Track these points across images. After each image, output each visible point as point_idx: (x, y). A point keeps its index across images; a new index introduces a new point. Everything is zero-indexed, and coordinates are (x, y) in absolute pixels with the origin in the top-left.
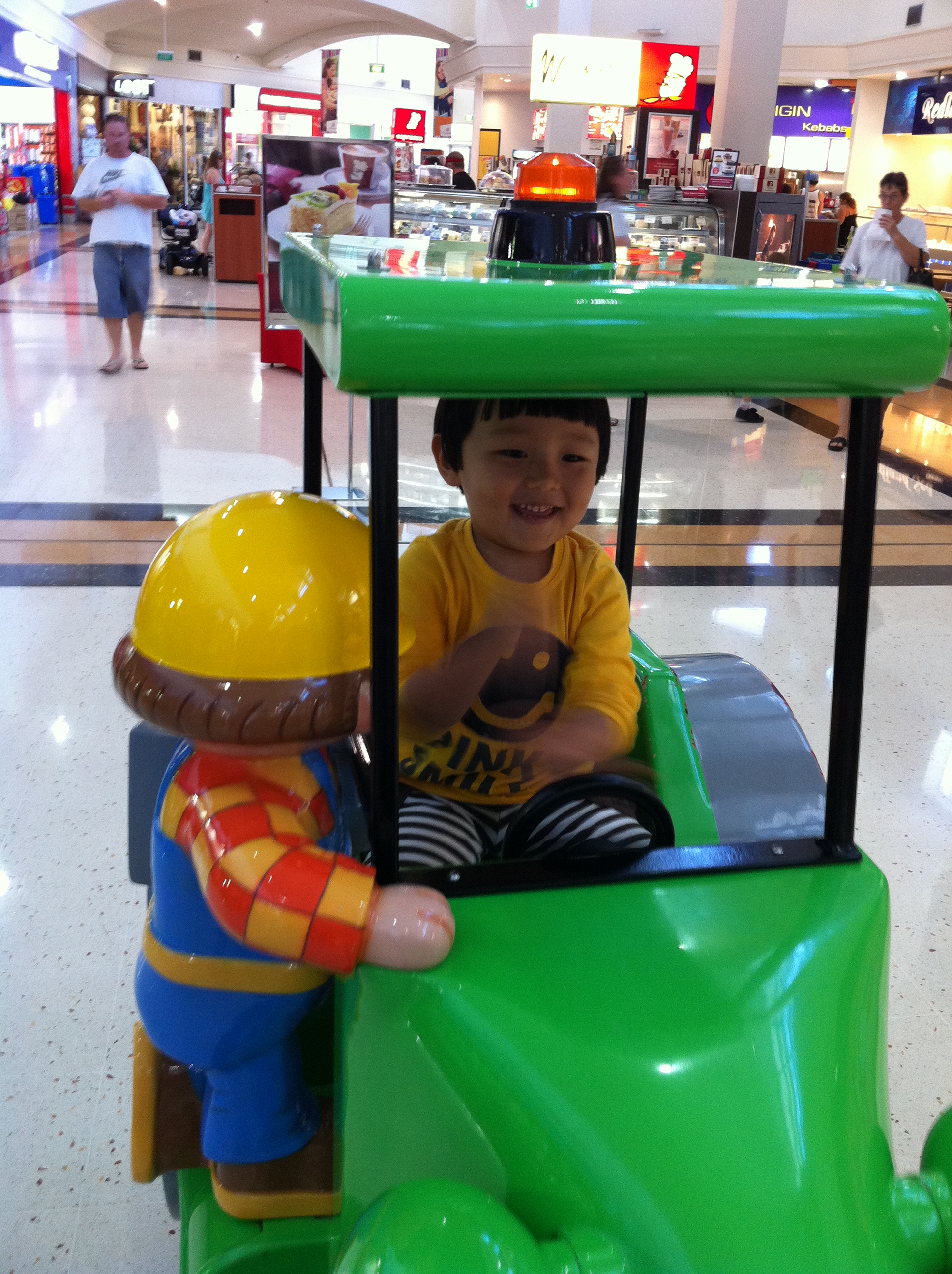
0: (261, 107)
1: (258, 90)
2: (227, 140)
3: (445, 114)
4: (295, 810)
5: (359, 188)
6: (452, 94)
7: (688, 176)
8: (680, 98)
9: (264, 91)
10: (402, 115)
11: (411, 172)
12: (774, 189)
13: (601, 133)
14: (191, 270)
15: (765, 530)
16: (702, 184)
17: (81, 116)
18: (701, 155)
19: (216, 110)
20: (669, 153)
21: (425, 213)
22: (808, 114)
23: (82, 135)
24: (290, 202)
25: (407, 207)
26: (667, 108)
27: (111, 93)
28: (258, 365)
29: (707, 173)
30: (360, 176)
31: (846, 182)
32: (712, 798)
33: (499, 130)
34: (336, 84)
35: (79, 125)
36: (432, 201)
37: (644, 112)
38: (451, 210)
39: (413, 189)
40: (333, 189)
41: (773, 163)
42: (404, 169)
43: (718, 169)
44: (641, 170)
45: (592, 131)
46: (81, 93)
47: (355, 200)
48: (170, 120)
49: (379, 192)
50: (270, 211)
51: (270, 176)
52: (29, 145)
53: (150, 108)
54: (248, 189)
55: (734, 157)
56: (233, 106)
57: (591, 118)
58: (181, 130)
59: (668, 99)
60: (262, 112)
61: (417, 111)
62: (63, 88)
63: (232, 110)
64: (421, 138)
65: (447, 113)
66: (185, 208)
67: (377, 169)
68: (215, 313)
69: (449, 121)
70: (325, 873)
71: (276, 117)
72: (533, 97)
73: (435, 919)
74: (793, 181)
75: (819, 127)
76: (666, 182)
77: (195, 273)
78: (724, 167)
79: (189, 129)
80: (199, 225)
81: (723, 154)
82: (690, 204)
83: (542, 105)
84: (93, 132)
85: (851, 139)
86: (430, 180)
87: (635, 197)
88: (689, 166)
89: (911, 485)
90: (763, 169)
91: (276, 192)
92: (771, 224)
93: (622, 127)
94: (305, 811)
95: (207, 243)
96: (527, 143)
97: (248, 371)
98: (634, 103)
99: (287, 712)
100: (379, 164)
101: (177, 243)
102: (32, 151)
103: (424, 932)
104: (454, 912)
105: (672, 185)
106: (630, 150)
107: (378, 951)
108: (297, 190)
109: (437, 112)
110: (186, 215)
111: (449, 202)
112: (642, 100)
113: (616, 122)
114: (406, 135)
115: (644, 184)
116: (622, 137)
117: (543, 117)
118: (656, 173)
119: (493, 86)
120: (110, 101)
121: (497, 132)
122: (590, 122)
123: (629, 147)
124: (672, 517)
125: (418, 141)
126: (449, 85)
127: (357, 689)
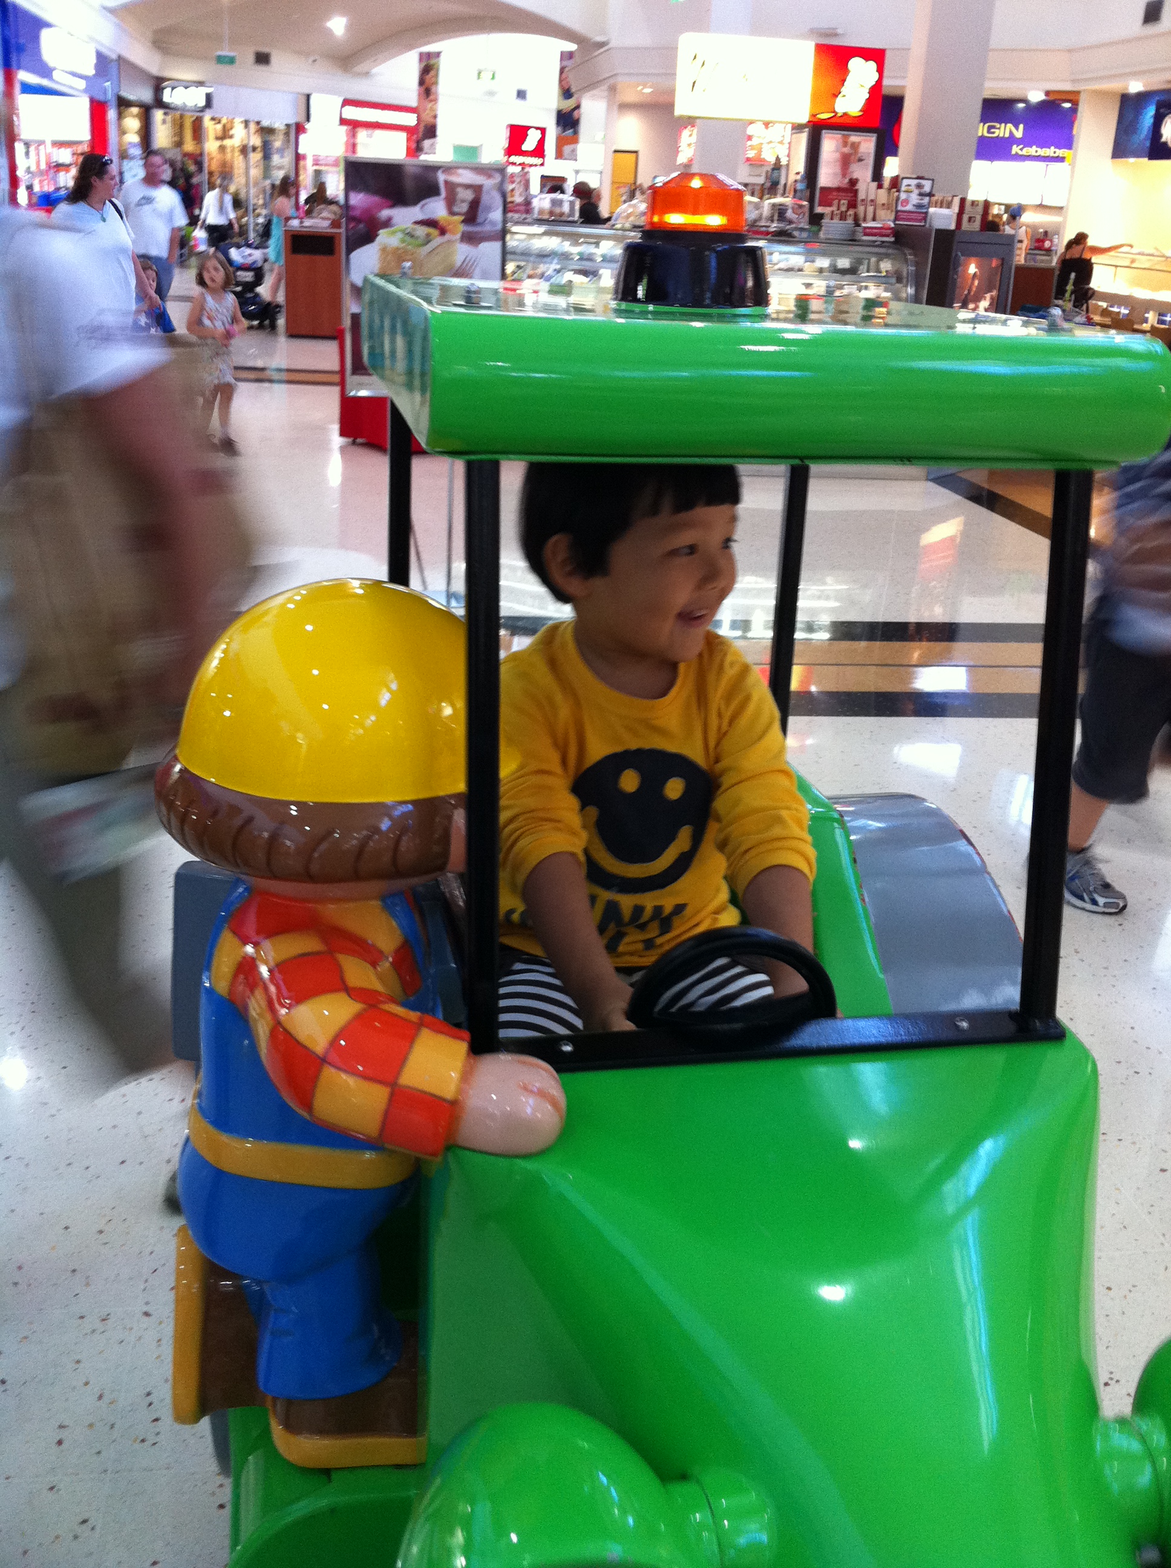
0: (343, 122)
1: (340, 101)
2: (302, 163)
3: (570, 132)
4: (374, 964)
5: (463, 221)
6: (578, 107)
7: (870, 209)
8: (861, 114)
9: (347, 102)
10: (518, 134)
11: (527, 203)
12: (976, 225)
13: (762, 157)
14: (256, 323)
15: (960, 647)
16: (887, 219)
17: (122, 132)
18: (886, 183)
19: (288, 126)
20: (847, 180)
21: (545, 253)
22: (1019, 134)
23: (124, 155)
24: (378, 239)
25: (523, 245)
26: (844, 125)
27: (160, 104)
28: (337, 440)
29: (894, 205)
30: (464, 208)
31: (1065, 218)
32: (885, 969)
33: (636, 152)
34: (436, 94)
35: (120, 143)
36: (554, 238)
37: (816, 130)
38: (575, 250)
39: (529, 224)
40: (431, 223)
41: (975, 194)
42: (519, 199)
43: (906, 201)
44: (811, 200)
45: (751, 154)
46: (123, 104)
47: (458, 236)
48: (231, 137)
49: (487, 228)
50: (353, 250)
51: (353, 208)
52: (59, 167)
53: (207, 123)
54: (326, 223)
55: (927, 186)
56: (308, 119)
57: (750, 138)
58: (244, 150)
59: (845, 114)
60: (344, 128)
61: (537, 128)
62: (100, 97)
63: (307, 126)
64: (540, 161)
65: (572, 130)
66: (249, 246)
67: (485, 199)
68: (284, 376)
69: (574, 139)
70: (408, 1035)
71: (362, 135)
72: (678, 111)
73: (542, 1094)
74: (999, 216)
75: (1033, 151)
76: (843, 217)
77: (261, 327)
78: (914, 198)
79: (254, 149)
80: (267, 266)
81: (914, 182)
82: (872, 244)
83: (690, 121)
84: (137, 152)
85: (1073, 165)
86: (551, 213)
87: (805, 235)
88: (871, 197)
90: (963, 201)
91: (361, 226)
92: (972, 269)
93: (789, 148)
94: (386, 965)
95: (275, 290)
96: (671, 168)
97: (323, 447)
98: (804, 119)
99: (364, 844)
100: (488, 192)
102: (62, 174)
103: (529, 1109)
105: (850, 221)
106: (799, 177)
107: (471, 1130)
108: (387, 223)
109: (560, 128)
110: (250, 255)
111: (574, 238)
112: (814, 116)
113: (781, 142)
114: (521, 157)
115: (816, 220)
116: (789, 161)
117: (690, 135)
118: (830, 205)
119: (630, 97)
120: (158, 115)
121: (634, 155)
122: (749, 143)
123: (798, 173)
124: (845, 631)
125: (536, 165)
126: (576, 96)
127: (449, 818)
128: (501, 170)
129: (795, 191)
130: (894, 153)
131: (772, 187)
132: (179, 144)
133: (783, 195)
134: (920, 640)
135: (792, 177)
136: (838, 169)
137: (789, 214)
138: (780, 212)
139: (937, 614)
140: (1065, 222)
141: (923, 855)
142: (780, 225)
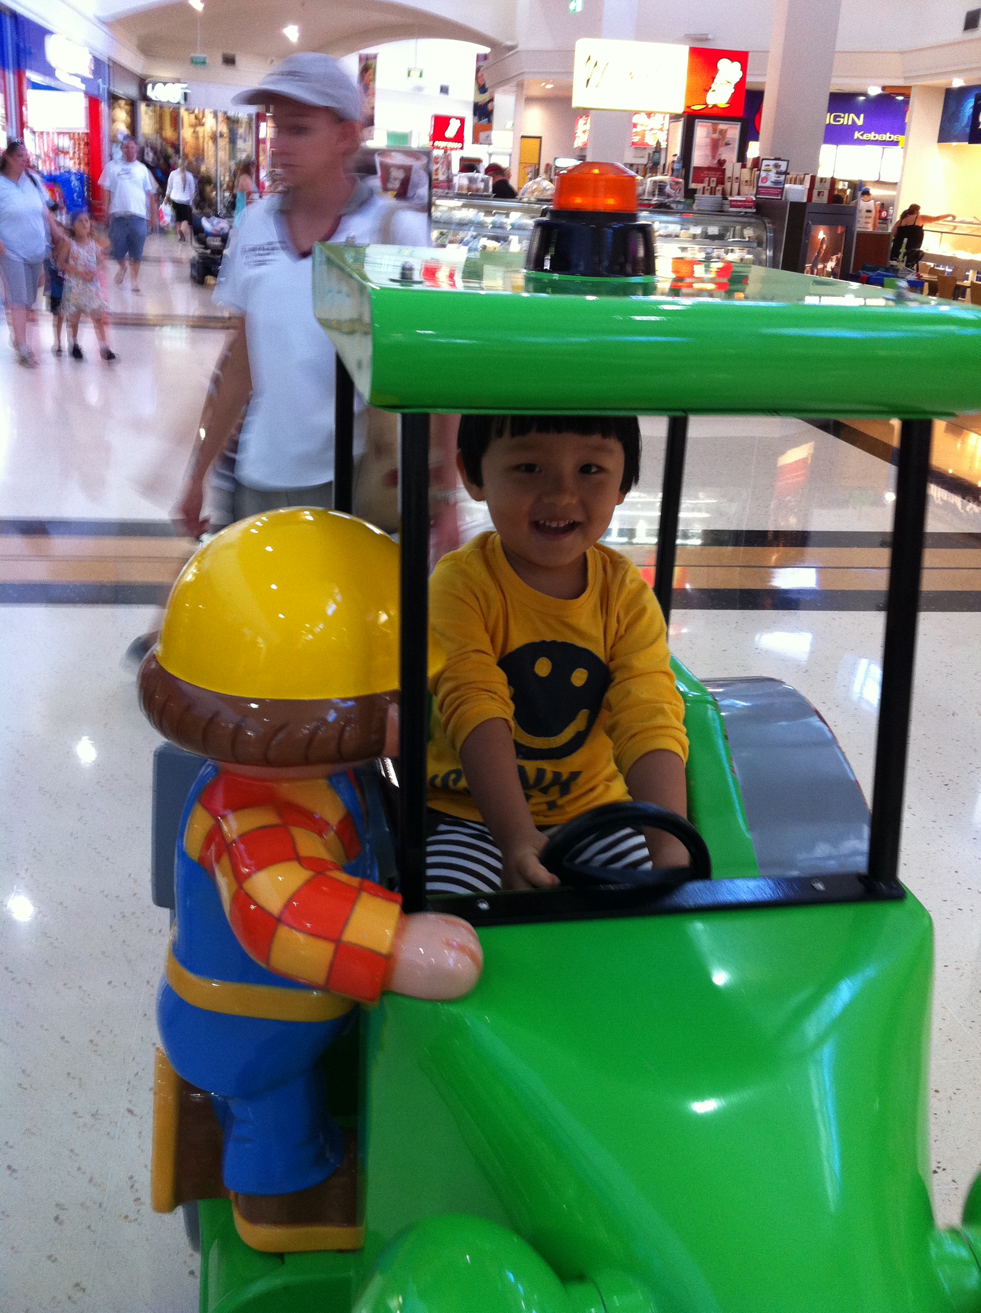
2: (261, 146)
3: (485, 121)
4: (320, 834)
6: (492, 100)
7: (736, 186)
8: (728, 105)
10: (441, 123)
11: (449, 181)
12: (825, 199)
13: (645, 141)
15: (811, 552)
16: (749, 195)
17: (113, 121)
18: (749, 164)
19: (250, 114)
20: (716, 161)
21: (464, 222)
22: (860, 122)
25: (445, 216)
26: (713, 115)
27: (145, 98)
29: (755, 182)
30: (397, 185)
31: (900, 192)
32: (751, 827)
33: (540, 138)
34: (374, 89)
36: (471, 210)
37: (690, 119)
38: (489, 220)
39: (451, 198)
41: (824, 172)
42: (442, 177)
43: (766, 179)
44: (686, 178)
45: (636, 139)
46: (114, 98)
48: (203, 125)
52: (59, 151)
53: (183, 113)
55: (783, 166)
57: (635, 126)
58: (214, 138)
59: (715, 106)
61: (457, 118)
62: (95, 93)
64: (460, 145)
65: (486, 120)
67: (414, 177)
69: (489, 127)
70: (350, 898)
72: (575, 103)
73: (462, 949)
74: (844, 191)
75: (872, 136)
76: (713, 192)
78: (773, 176)
79: (222, 136)
81: (772, 163)
82: (737, 215)
83: (584, 112)
85: (905, 148)
86: (469, 189)
87: (680, 207)
88: (737, 175)
89: (964, 507)
90: (813, 178)
92: (821, 235)
93: (668, 134)
94: (331, 835)
96: (569, 151)
98: (680, 110)
99: (313, 734)
101: (209, 251)
102: (62, 157)
103: (451, 961)
104: (482, 943)
105: (719, 195)
106: (676, 159)
107: (403, 980)
109: (476, 118)
110: (218, 224)
111: (488, 211)
112: (689, 107)
113: (661, 130)
114: (444, 142)
115: (690, 194)
116: (667, 145)
117: (585, 124)
118: (702, 182)
119: (535, 91)
120: (143, 107)
121: (538, 141)
122: (634, 130)
123: (675, 155)
124: (715, 538)
125: (456, 149)
126: (489, 91)
127: (385, 711)
128: (427, 153)
129: (673, 170)
130: (756, 139)
131: (653, 167)
132: (160, 130)
133: (663, 173)
134: (778, 546)
135: (670, 159)
136: (708, 152)
137: (668, 189)
138: (660, 188)
139: (792, 524)
140: (898, 196)
141: (781, 728)
142: (659, 199)
